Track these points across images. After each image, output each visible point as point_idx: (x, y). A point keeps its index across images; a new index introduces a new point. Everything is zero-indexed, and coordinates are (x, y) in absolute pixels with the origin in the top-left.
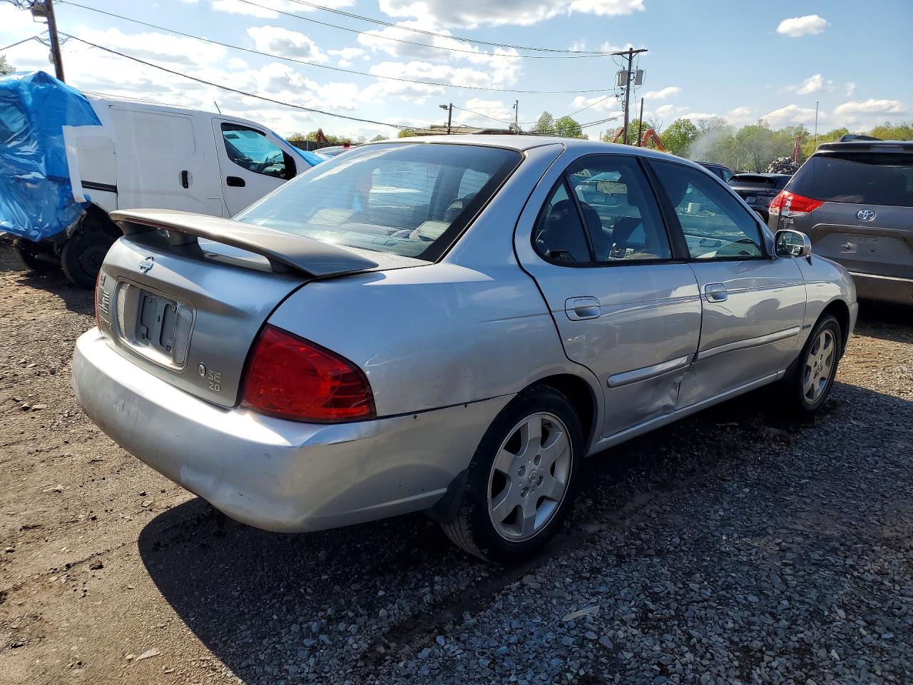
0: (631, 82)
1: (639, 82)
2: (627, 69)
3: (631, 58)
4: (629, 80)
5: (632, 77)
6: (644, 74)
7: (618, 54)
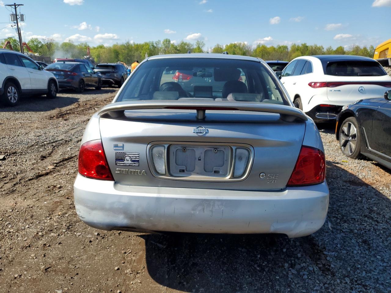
0: (18, 20)
1: (22, 20)
2: (14, 13)
3: (15, 8)
4: (17, 19)
5: (18, 18)
6: (24, 16)
7: (9, 5)
